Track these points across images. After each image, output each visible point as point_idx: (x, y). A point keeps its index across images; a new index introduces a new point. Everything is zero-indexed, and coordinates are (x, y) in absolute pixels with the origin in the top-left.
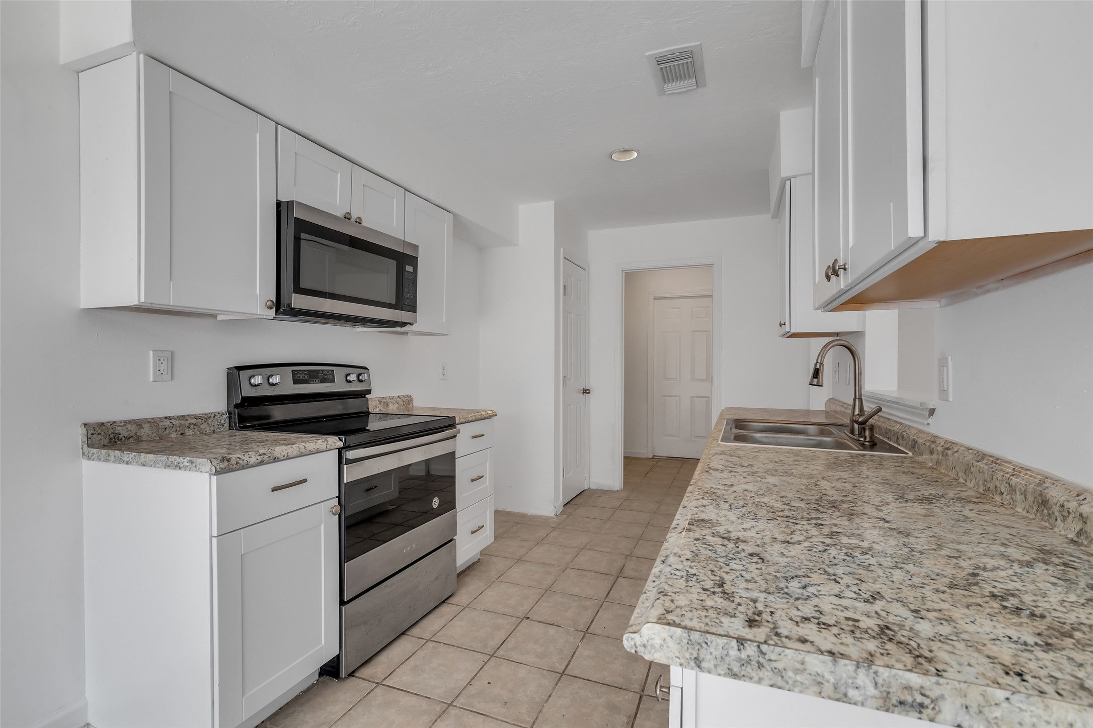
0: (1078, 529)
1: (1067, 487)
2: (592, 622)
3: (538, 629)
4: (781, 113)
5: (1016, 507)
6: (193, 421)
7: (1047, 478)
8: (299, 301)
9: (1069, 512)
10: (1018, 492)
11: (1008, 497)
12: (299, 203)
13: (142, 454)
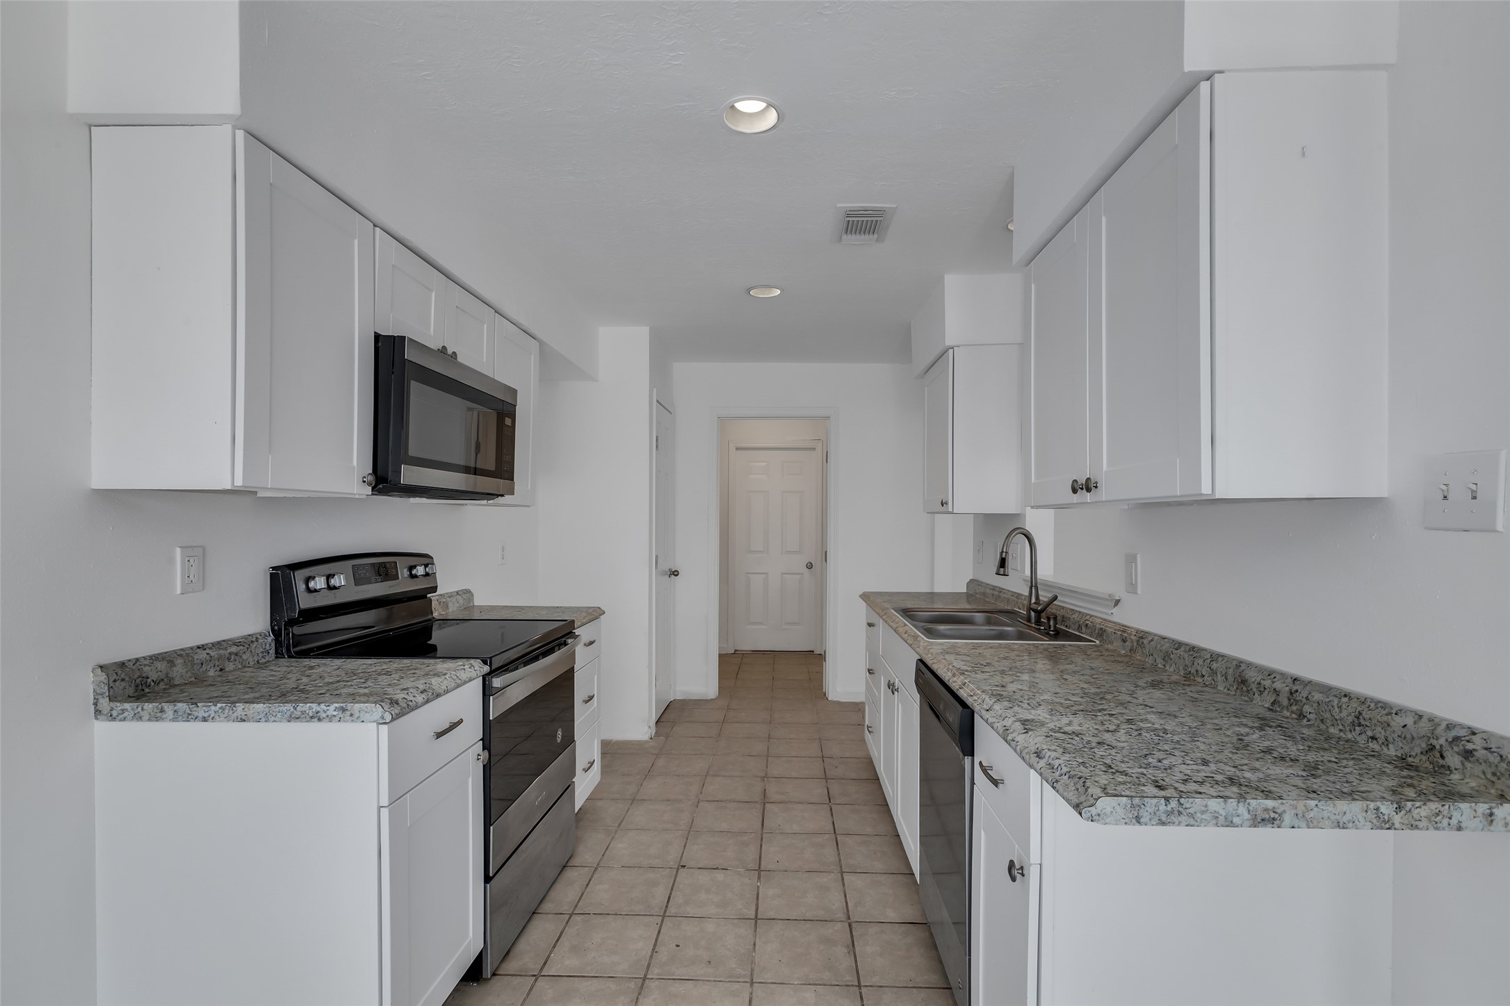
0: (1272, 700)
1: (1260, 669)
2: (760, 857)
3: (704, 878)
4: (946, 276)
5: (1217, 686)
6: (234, 649)
7: (1242, 662)
8: (409, 475)
9: (1265, 688)
10: (1219, 675)
11: (1210, 679)
12: (411, 340)
13: (237, 705)
